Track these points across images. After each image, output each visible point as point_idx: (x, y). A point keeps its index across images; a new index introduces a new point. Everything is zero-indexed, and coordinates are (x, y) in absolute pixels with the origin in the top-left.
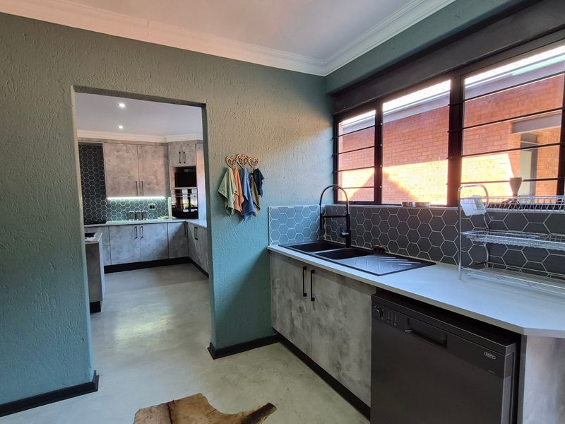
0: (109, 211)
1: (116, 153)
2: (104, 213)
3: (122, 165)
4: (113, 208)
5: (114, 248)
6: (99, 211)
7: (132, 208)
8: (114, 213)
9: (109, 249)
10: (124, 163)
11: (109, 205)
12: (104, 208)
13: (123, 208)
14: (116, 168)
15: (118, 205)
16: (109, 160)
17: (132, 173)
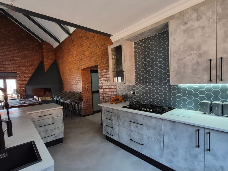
0: (179, 97)
1: (183, 28)
2: (174, 99)
3: (190, 41)
4: (184, 94)
5: (168, 147)
6: (170, 96)
7: (209, 97)
8: (184, 100)
9: (162, 146)
10: (192, 37)
11: (179, 91)
12: (174, 94)
13: (196, 95)
14: (182, 46)
15: (190, 92)
16: (174, 39)
17: (204, 48)
